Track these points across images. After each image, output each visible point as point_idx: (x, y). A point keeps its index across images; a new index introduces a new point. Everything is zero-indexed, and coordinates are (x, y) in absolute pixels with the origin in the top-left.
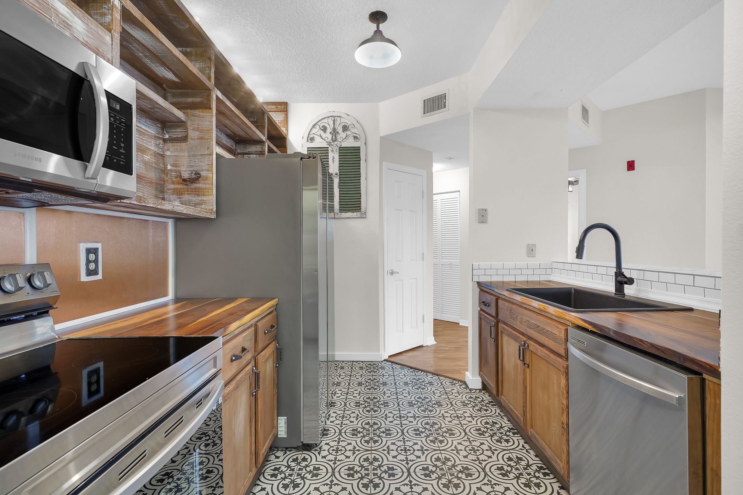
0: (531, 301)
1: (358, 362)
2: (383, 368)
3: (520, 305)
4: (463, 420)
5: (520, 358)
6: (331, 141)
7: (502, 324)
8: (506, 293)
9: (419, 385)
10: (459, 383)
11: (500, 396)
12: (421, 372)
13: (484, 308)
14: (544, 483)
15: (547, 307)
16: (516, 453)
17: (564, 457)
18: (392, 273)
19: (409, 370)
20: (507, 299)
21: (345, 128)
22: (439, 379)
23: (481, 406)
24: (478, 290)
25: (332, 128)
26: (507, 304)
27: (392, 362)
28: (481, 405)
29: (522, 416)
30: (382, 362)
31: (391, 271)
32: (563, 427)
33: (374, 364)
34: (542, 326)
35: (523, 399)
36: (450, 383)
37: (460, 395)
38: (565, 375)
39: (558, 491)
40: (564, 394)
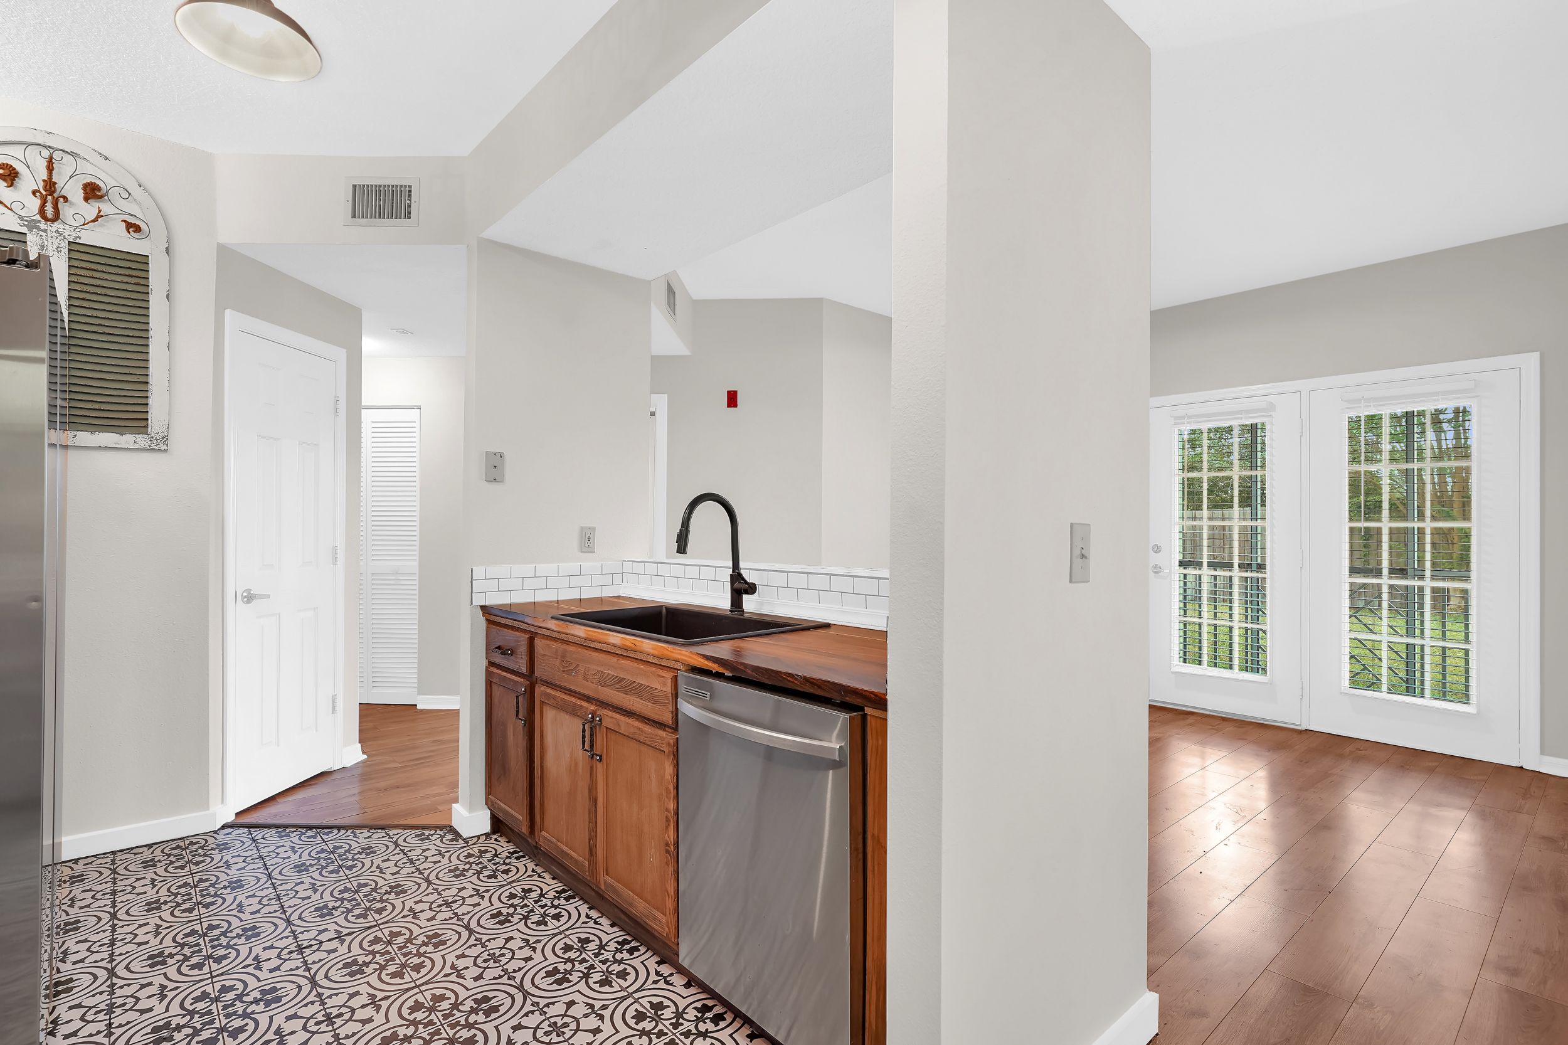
0: (607, 634)
1: (134, 851)
2: (223, 847)
3: (583, 645)
4: (461, 905)
5: (584, 746)
6: (38, 217)
7: (543, 688)
8: (552, 625)
9: (339, 861)
10: (438, 832)
11: (538, 835)
12: (339, 831)
13: (499, 659)
14: (633, 967)
15: (640, 641)
16: (576, 933)
17: (670, 903)
18: (249, 598)
19: (302, 834)
20: (554, 635)
21: (92, 192)
22: (388, 835)
23: (494, 867)
24: (484, 622)
25: (44, 181)
26: (555, 645)
27: (249, 827)
28: (495, 864)
29: (587, 856)
30: (216, 832)
31: (245, 594)
32: (667, 852)
33: (192, 843)
34: (629, 678)
35: (589, 825)
36: (418, 839)
37: (443, 857)
38: (672, 757)
39: (656, 970)
40: (670, 792)
